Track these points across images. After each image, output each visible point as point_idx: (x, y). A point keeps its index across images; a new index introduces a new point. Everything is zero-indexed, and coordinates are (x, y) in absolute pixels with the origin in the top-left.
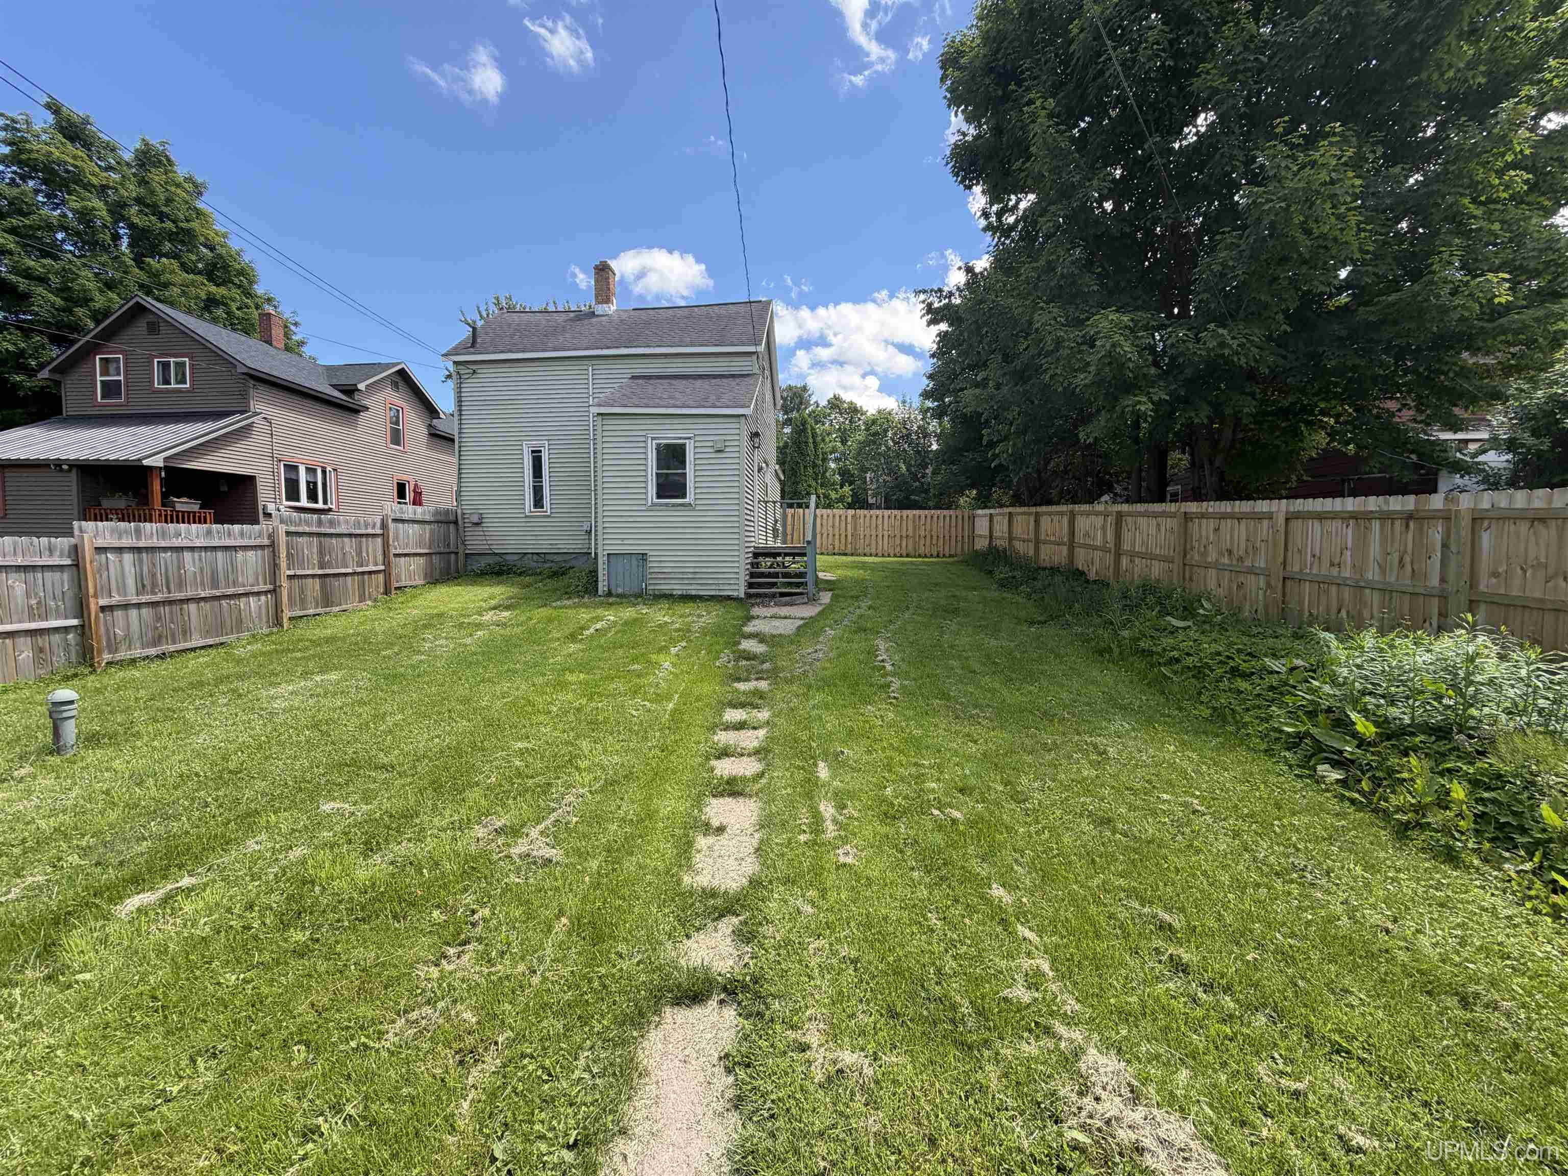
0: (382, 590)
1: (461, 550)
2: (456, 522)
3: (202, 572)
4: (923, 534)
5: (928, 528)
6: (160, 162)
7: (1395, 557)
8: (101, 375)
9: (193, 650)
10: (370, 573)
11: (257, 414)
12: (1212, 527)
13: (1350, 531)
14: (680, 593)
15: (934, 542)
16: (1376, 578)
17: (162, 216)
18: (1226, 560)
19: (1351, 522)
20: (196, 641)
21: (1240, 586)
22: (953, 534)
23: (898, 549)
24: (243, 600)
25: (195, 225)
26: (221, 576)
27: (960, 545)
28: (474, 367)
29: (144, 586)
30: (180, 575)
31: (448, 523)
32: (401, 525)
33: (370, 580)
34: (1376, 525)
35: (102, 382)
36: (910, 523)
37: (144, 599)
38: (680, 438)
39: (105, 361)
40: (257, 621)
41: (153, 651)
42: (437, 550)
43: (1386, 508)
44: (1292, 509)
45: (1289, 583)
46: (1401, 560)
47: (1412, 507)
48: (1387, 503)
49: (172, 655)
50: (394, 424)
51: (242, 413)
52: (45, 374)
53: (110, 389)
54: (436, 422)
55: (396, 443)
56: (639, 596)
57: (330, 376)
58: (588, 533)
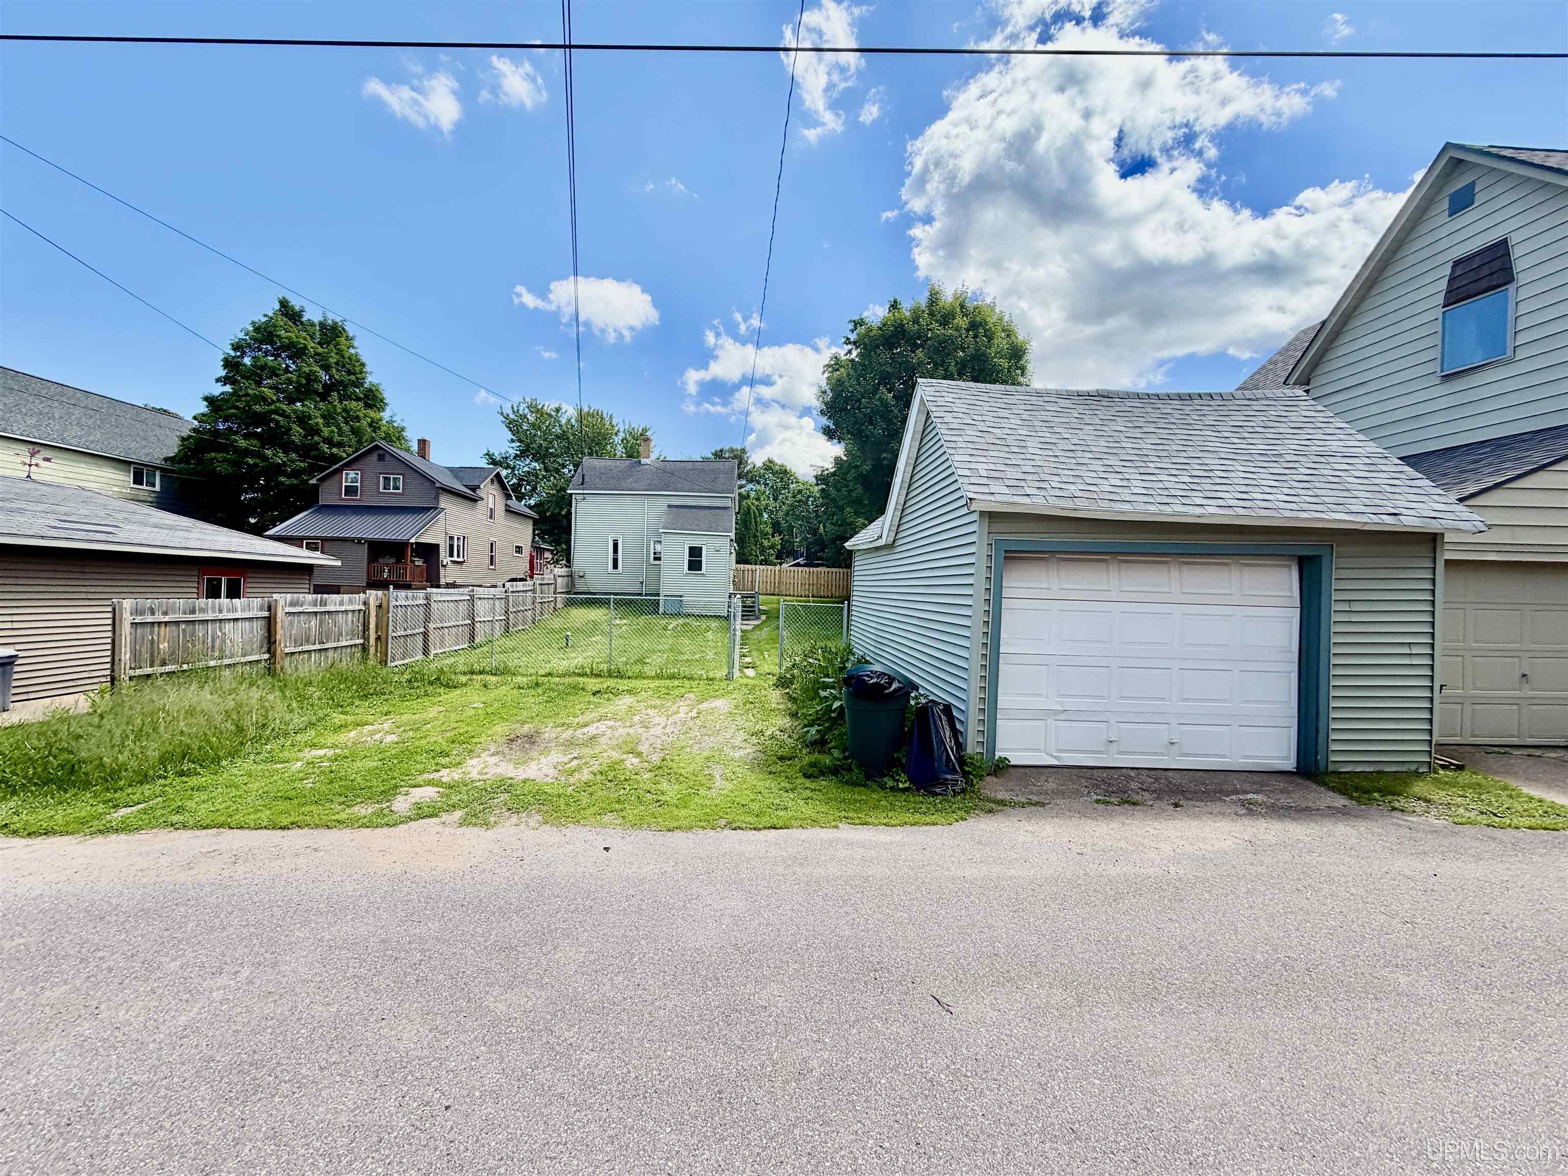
0: (552, 610)
1: (573, 591)
8: (345, 482)
11: (443, 509)
14: (697, 614)
23: (807, 592)
28: (585, 496)
32: (560, 578)
35: (346, 486)
38: (700, 544)
39: (348, 474)
50: (491, 506)
51: (436, 508)
52: (313, 481)
53: (351, 491)
54: (509, 502)
55: (491, 518)
56: (679, 615)
57: (456, 477)
58: (642, 583)
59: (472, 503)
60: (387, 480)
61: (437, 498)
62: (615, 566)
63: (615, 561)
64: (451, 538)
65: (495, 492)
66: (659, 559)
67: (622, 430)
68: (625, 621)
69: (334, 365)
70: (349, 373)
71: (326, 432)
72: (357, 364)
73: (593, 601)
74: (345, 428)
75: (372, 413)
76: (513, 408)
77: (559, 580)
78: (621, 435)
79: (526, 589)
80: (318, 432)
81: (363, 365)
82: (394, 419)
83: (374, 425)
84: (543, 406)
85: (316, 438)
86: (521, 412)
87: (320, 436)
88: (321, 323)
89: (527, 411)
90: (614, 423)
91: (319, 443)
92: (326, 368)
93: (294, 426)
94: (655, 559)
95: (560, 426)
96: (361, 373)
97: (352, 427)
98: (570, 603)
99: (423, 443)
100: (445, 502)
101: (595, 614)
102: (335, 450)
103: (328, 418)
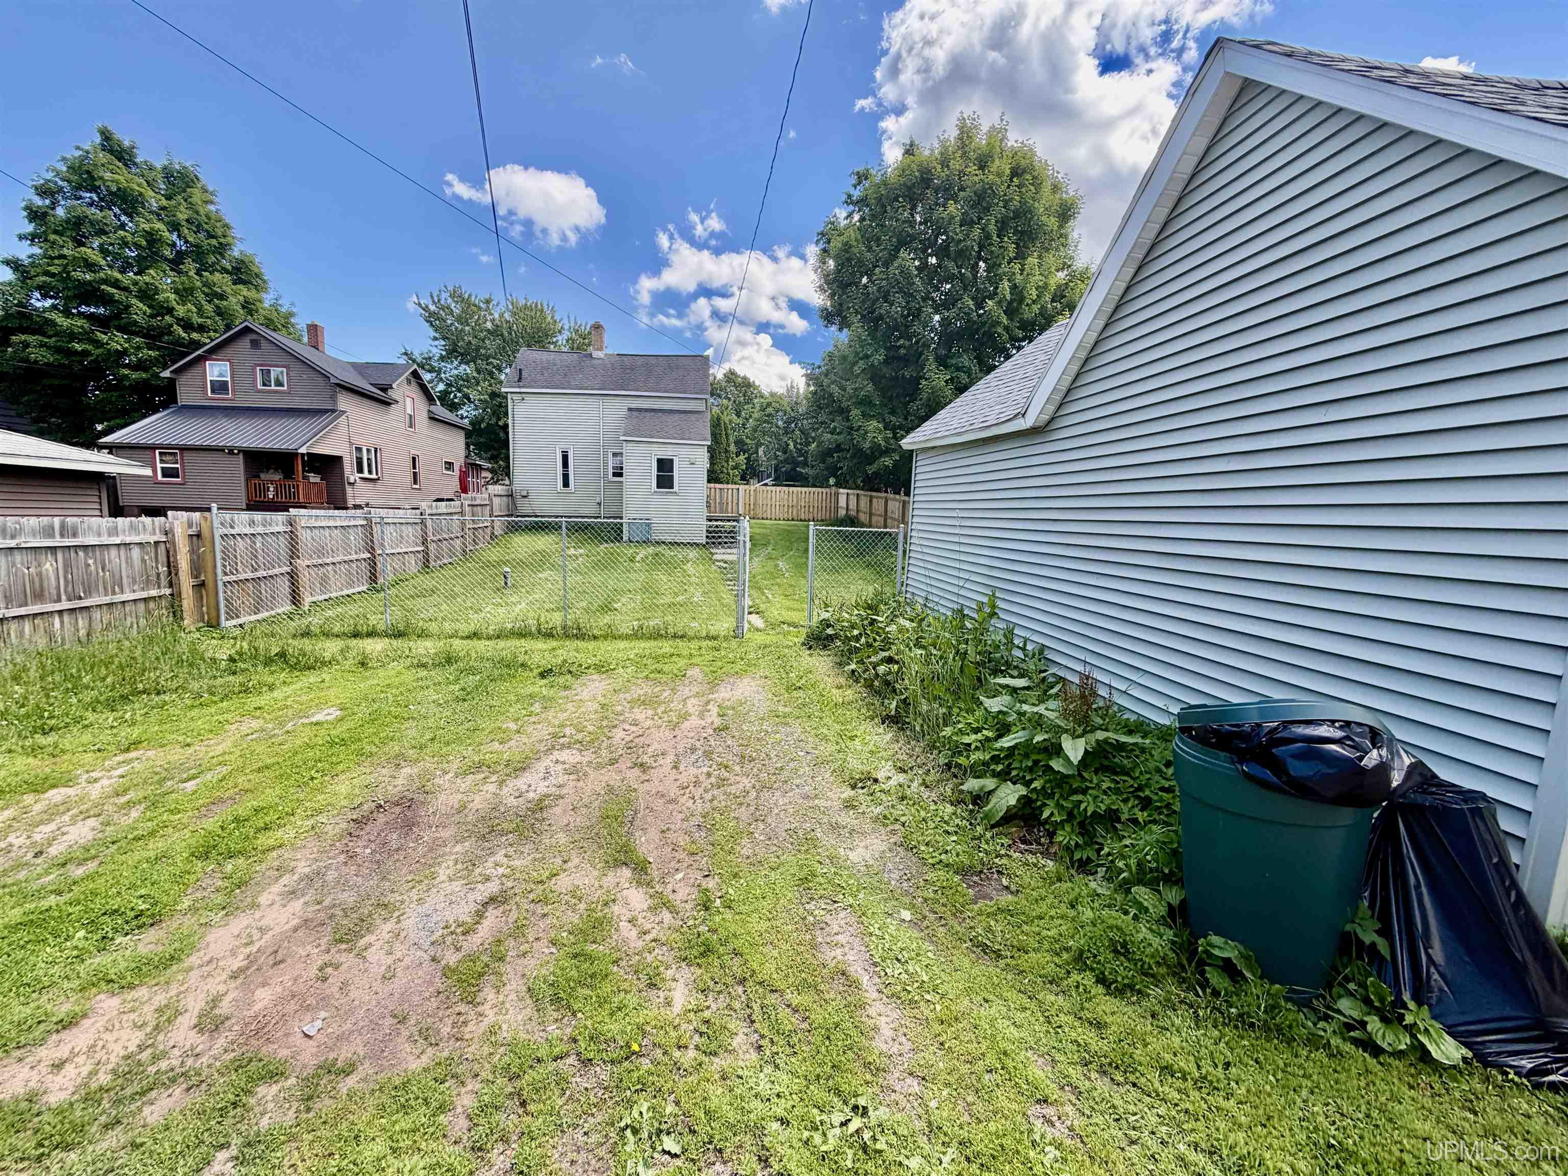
0: (489, 538)
1: (514, 513)
2: (512, 496)
4: (803, 505)
5: (807, 500)
8: (211, 376)
10: (483, 528)
11: (344, 412)
14: (670, 541)
15: (811, 510)
23: (787, 515)
27: (829, 511)
28: (523, 396)
31: (509, 496)
32: (495, 498)
35: (211, 381)
36: (795, 497)
38: (671, 456)
39: (213, 366)
42: (506, 514)
50: (409, 411)
51: (333, 411)
52: (166, 374)
53: (220, 387)
54: (433, 408)
55: (411, 427)
56: (647, 542)
57: (361, 374)
58: (599, 504)
59: (383, 407)
60: (266, 374)
61: (333, 398)
62: (566, 484)
63: (566, 478)
64: (359, 450)
65: (414, 396)
66: (621, 475)
67: (566, 327)
68: (581, 551)
69: (184, 223)
70: (211, 236)
71: (181, 311)
72: (218, 224)
73: (540, 527)
74: (209, 308)
75: (244, 291)
76: (432, 297)
77: (496, 501)
78: (566, 335)
79: (450, 511)
80: (170, 311)
81: (226, 226)
82: (280, 302)
83: (248, 307)
84: (470, 296)
85: (167, 318)
86: (442, 302)
87: (173, 316)
88: (165, 168)
89: (450, 300)
90: (557, 318)
91: (171, 326)
92: (175, 227)
93: (133, 301)
94: (615, 475)
95: (493, 321)
96: (224, 236)
97: (217, 307)
98: (513, 528)
99: (313, 329)
100: (345, 402)
101: (543, 542)
102: (195, 336)
103: (184, 294)
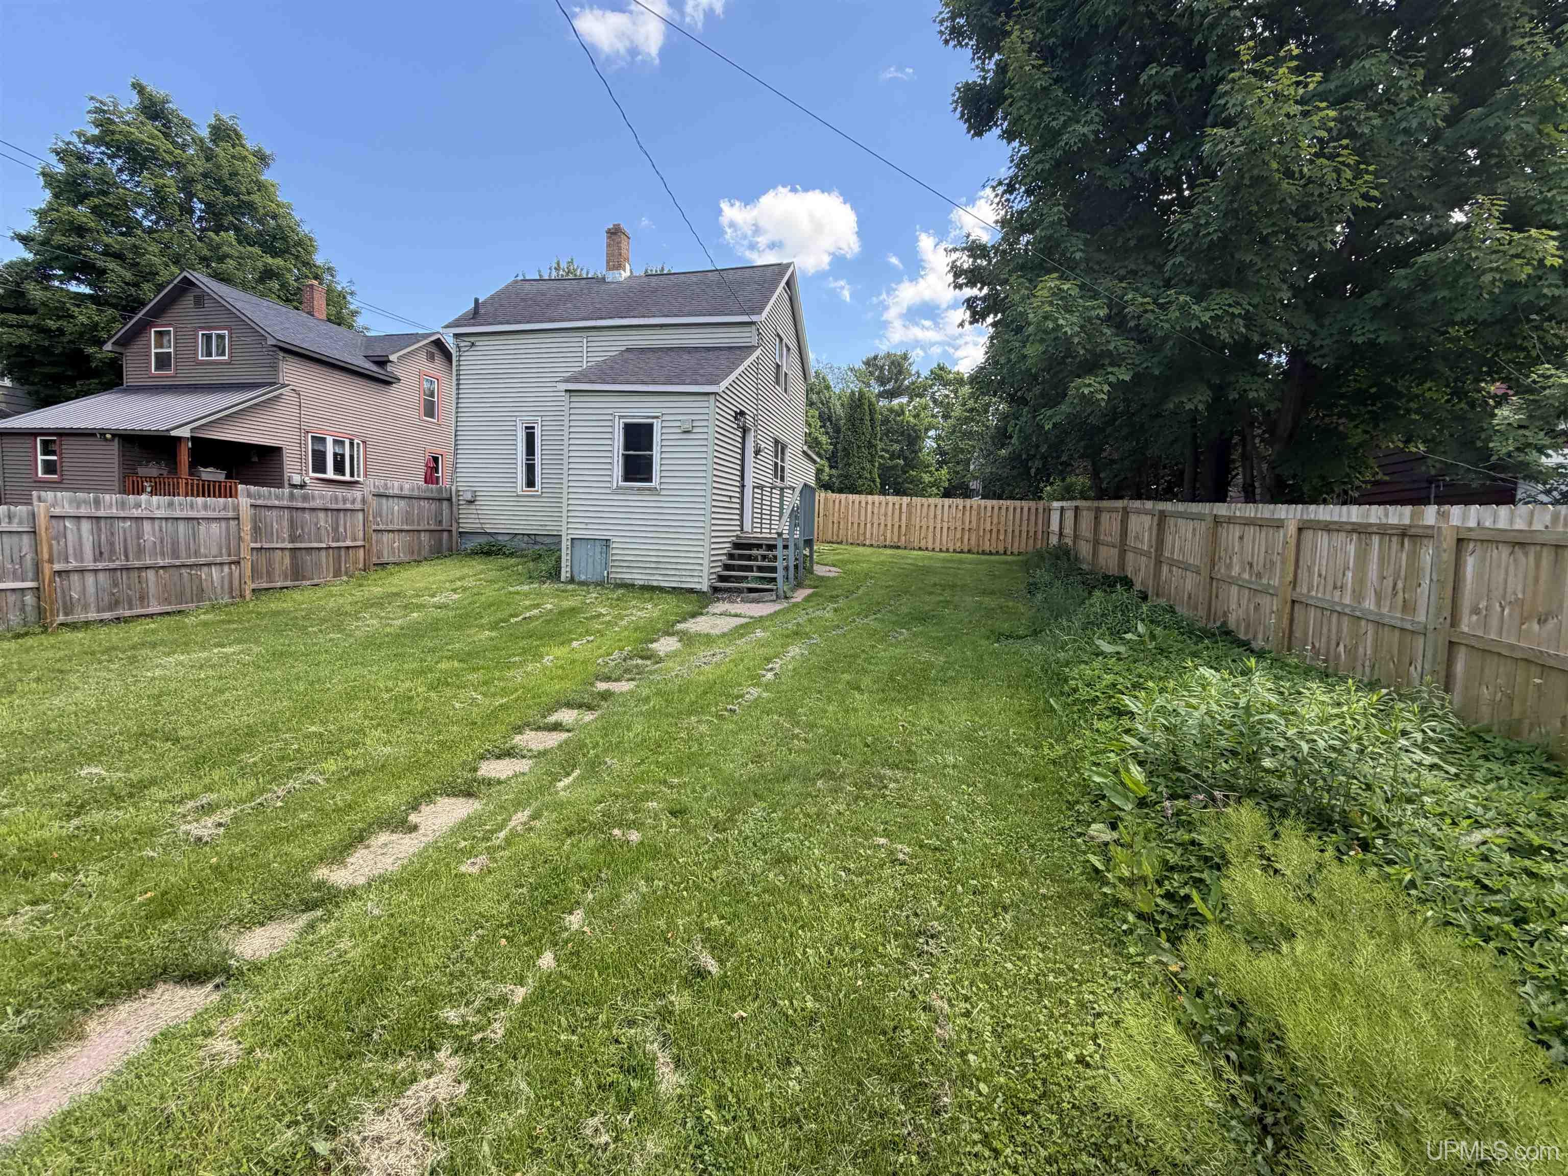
0: (361, 566)
1: (454, 529)
2: (449, 500)
3: (162, 542)
4: (988, 528)
5: (995, 521)
6: (229, 136)
7: (1389, 582)
8: (156, 348)
9: (151, 616)
10: (348, 548)
11: (284, 386)
12: (1237, 534)
13: (1353, 547)
14: (641, 583)
15: (1002, 537)
16: (1372, 608)
17: (227, 191)
18: (1246, 576)
19: (1355, 536)
20: (154, 609)
21: (1257, 607)
22: (1024, 528)
23: (959, 544)
24: (205, 569)
25: (256, 198)
26: (182, 547)
27: (1031, 541)
28: (472, 339)
29: (101, 553)
30: (139, 545)
31: (440, 500)
32: (384, 500)
33: (347, 555)
34: (1376, 539)
35: (156, 354)
36: (974, 513)
37: (100, 565)
38: (648, 417)
39: (160, 334)
40: (219, 590)
41: (107, 615)
42: (427, 527)
43: (1384, 521)
44: (1305, 517)
45: (1297, 606)
46: (1395, 585)
47: (1407, 521)
48: (1387, 515)
49: (127, 620)
50: (428, 395)
51: (273, 384)
52: (109, 346)
53: (163, 361)
56: (600, 584)
57: (368, 347)
59: (381, 387)
60: (208, 338)
61: (275, 368)
62: (531, 483)
63: (530, 470)
64: (319, 440)
65: (436, 374)
100: (296, 374)
